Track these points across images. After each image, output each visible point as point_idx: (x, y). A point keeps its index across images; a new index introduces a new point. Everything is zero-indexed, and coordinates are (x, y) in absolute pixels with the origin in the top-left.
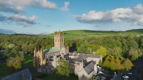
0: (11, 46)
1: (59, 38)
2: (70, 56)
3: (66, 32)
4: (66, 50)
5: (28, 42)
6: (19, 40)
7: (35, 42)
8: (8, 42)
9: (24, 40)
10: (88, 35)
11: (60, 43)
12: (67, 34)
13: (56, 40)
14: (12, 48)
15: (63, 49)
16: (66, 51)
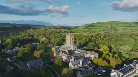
0: (44, 39)
2: (76, 52)
3: (95, 25)
4: (74, 47)
5: (56, 36)
6: (51, 34)
7: (61, 36)
8: (43, 35)
9: (54, 34)
10: (119, 27)
11: (70, 41)
12: (96, 26)
13: (68, 39)
14: (45, 41)
15: (72, 46)
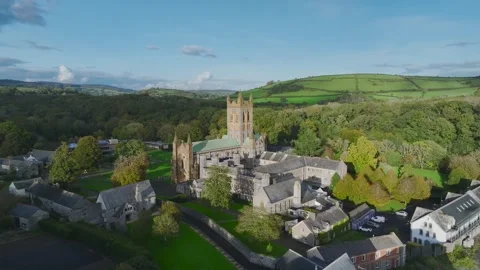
0: (133, 127)
1: (238, 111)
2: (262, 161)
4: (255, 144)
8: (127, 114)
10: (382, 92)
11: (239, 124)
12: (307, 89)
13: (232, 117)
14: (135, 133)
15: (248, 141)
16: (254, 148)
